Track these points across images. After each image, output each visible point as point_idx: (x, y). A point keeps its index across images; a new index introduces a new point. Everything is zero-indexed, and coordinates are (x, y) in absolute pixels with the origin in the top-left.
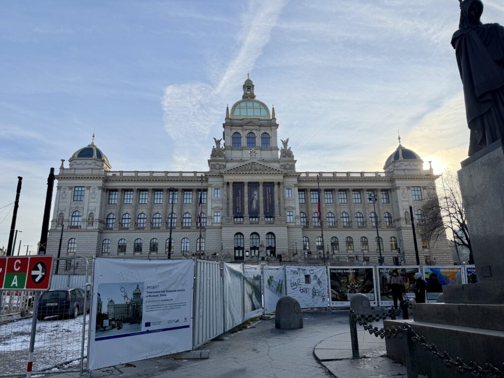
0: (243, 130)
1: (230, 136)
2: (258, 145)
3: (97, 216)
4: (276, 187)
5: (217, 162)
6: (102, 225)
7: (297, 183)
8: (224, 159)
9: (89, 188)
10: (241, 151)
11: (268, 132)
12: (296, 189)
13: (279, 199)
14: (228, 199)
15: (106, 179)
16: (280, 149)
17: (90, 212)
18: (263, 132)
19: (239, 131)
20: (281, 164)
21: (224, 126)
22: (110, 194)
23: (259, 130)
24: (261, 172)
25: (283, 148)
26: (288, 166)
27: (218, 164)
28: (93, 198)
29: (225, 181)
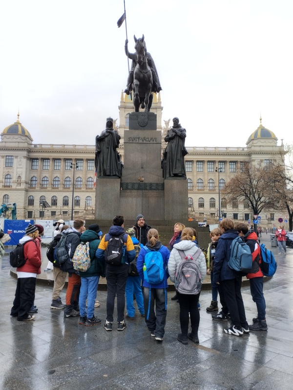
1: (124, 117)
3: (23, 179)
6: (28, 185)
9: (17, 157)
15: (29, 151)
16: (163, 128)
17: (18, 175)
21: (120, 108)
22: (32, 162)
25: (165, 127)
28: (20, 165)
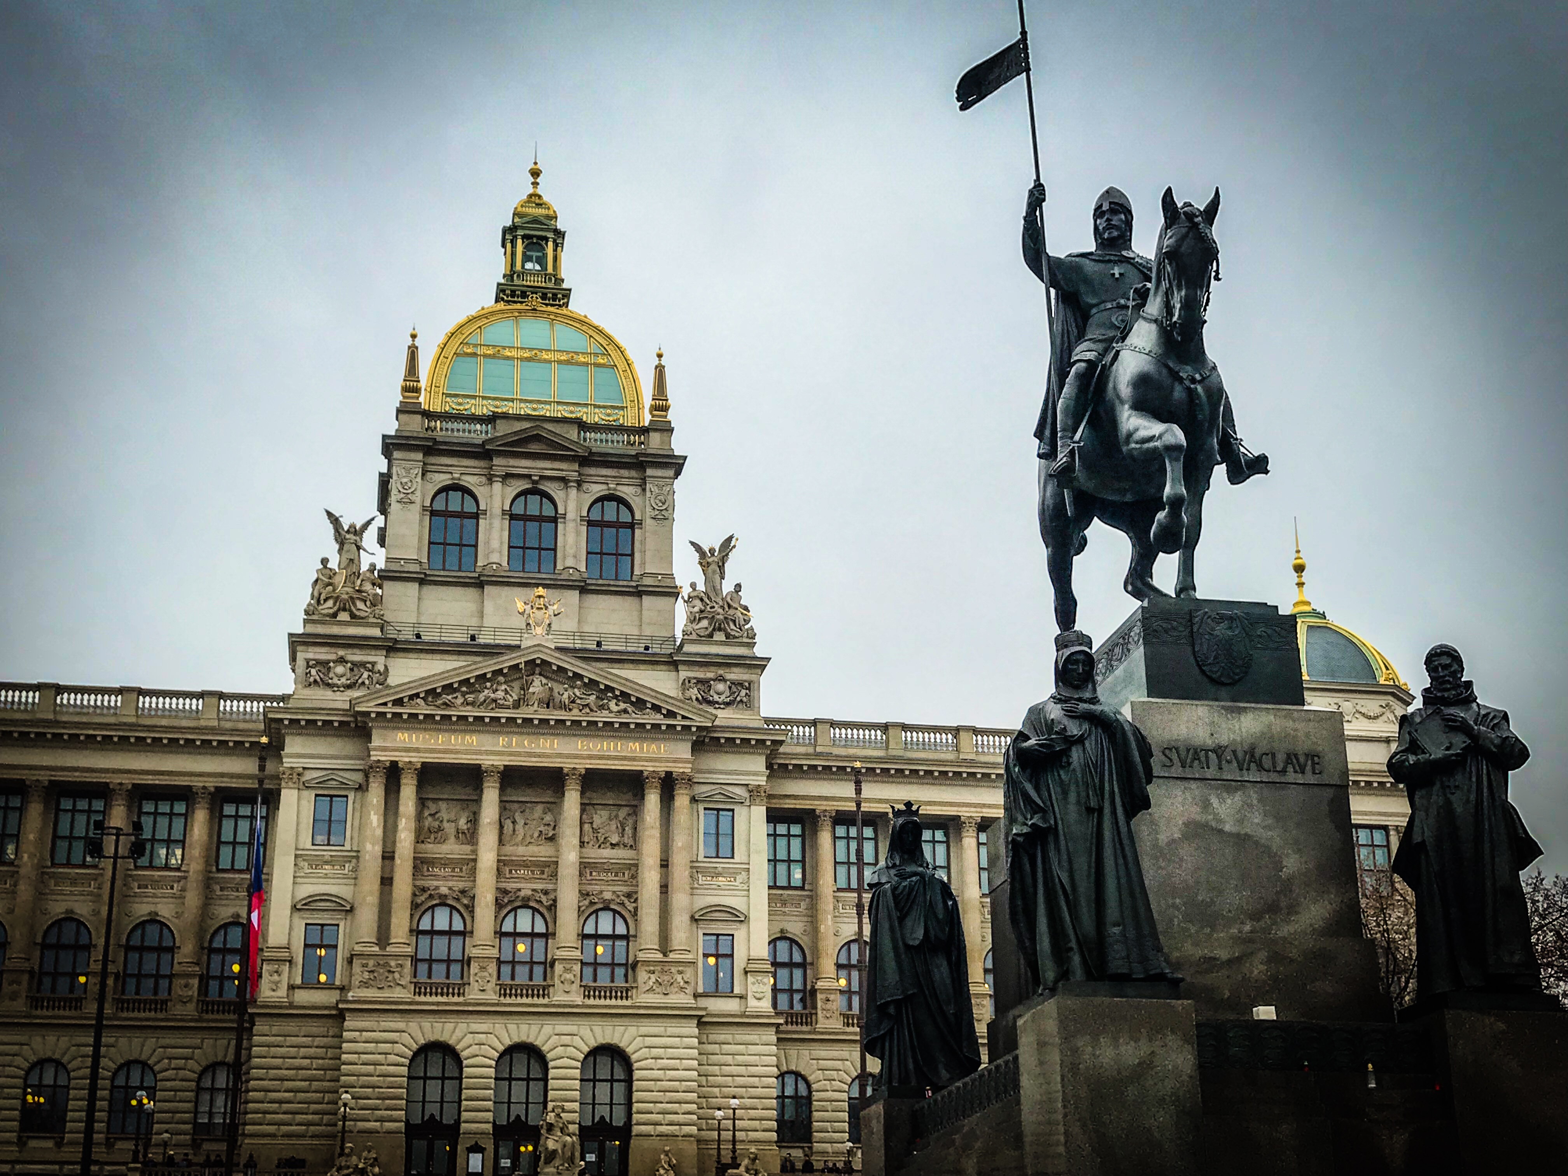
0: (490, 479)
1: (416, 508)
2: (570, 562)
4: (652, 800)
5: (341, 653)
7: (762, 781)
8: (376, 632)
10: (472, 592)
11: (627, 492)
12: (759, 812)
13: (665, 864)
14: (388, 856)
16: (686, 591)
18: (597, 490)
19: (470, 481)
20: (685, 673)
21: (389, 446)
23: (579, 484)
24: (575, 714)
25: (701, 587)
26: (721, 687)
27: (342, 660)
29: (375, 756)
